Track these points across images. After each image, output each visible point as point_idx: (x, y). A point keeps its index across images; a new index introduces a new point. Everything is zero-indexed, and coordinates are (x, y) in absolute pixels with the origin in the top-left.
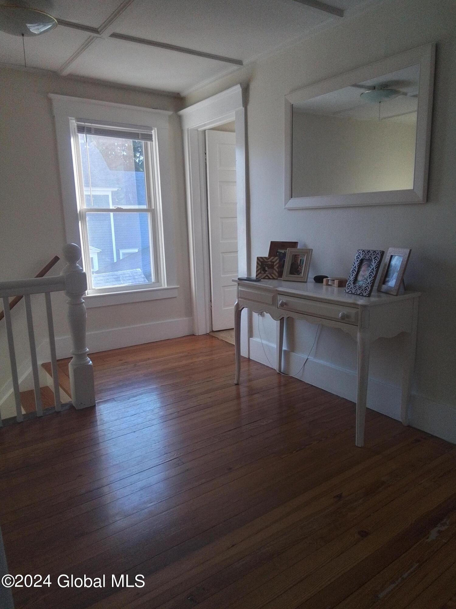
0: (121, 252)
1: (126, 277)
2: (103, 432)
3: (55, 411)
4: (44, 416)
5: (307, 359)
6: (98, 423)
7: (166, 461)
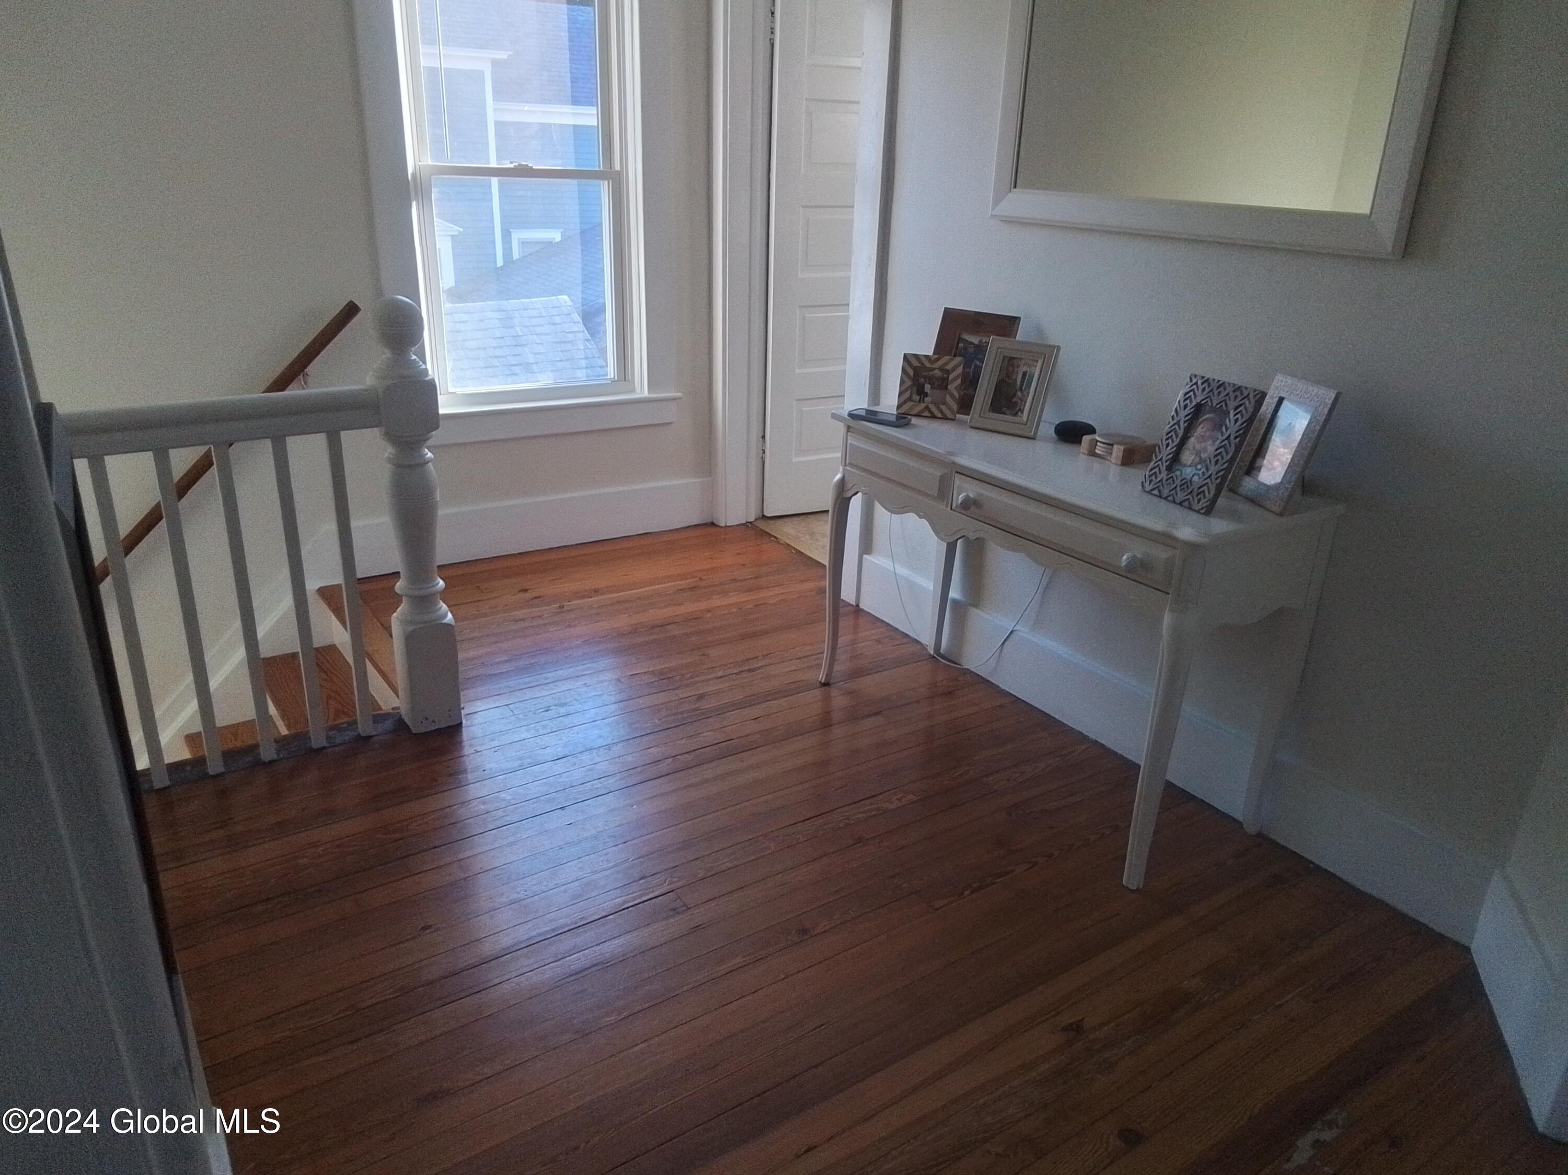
0: (517, 236)
1: (530, 317)
2: (484, 803)
3: (357, 733)
4: (329, 747)
5: (1012, 632)
6: (470, 777)
7: (644, 899)
